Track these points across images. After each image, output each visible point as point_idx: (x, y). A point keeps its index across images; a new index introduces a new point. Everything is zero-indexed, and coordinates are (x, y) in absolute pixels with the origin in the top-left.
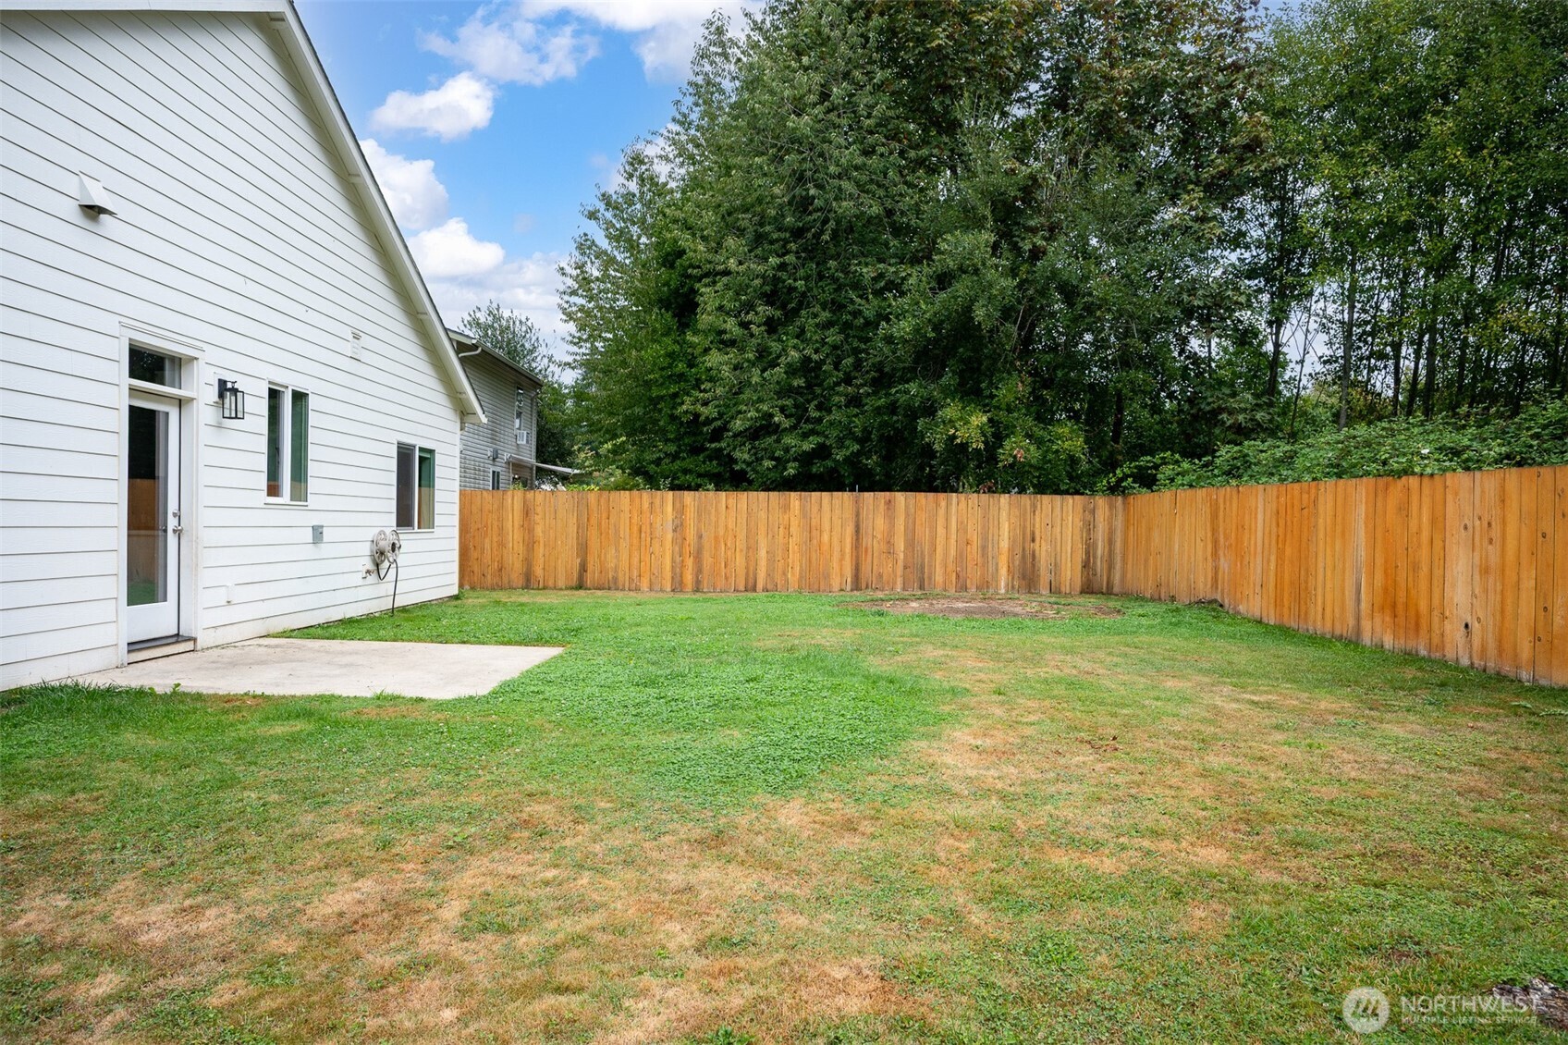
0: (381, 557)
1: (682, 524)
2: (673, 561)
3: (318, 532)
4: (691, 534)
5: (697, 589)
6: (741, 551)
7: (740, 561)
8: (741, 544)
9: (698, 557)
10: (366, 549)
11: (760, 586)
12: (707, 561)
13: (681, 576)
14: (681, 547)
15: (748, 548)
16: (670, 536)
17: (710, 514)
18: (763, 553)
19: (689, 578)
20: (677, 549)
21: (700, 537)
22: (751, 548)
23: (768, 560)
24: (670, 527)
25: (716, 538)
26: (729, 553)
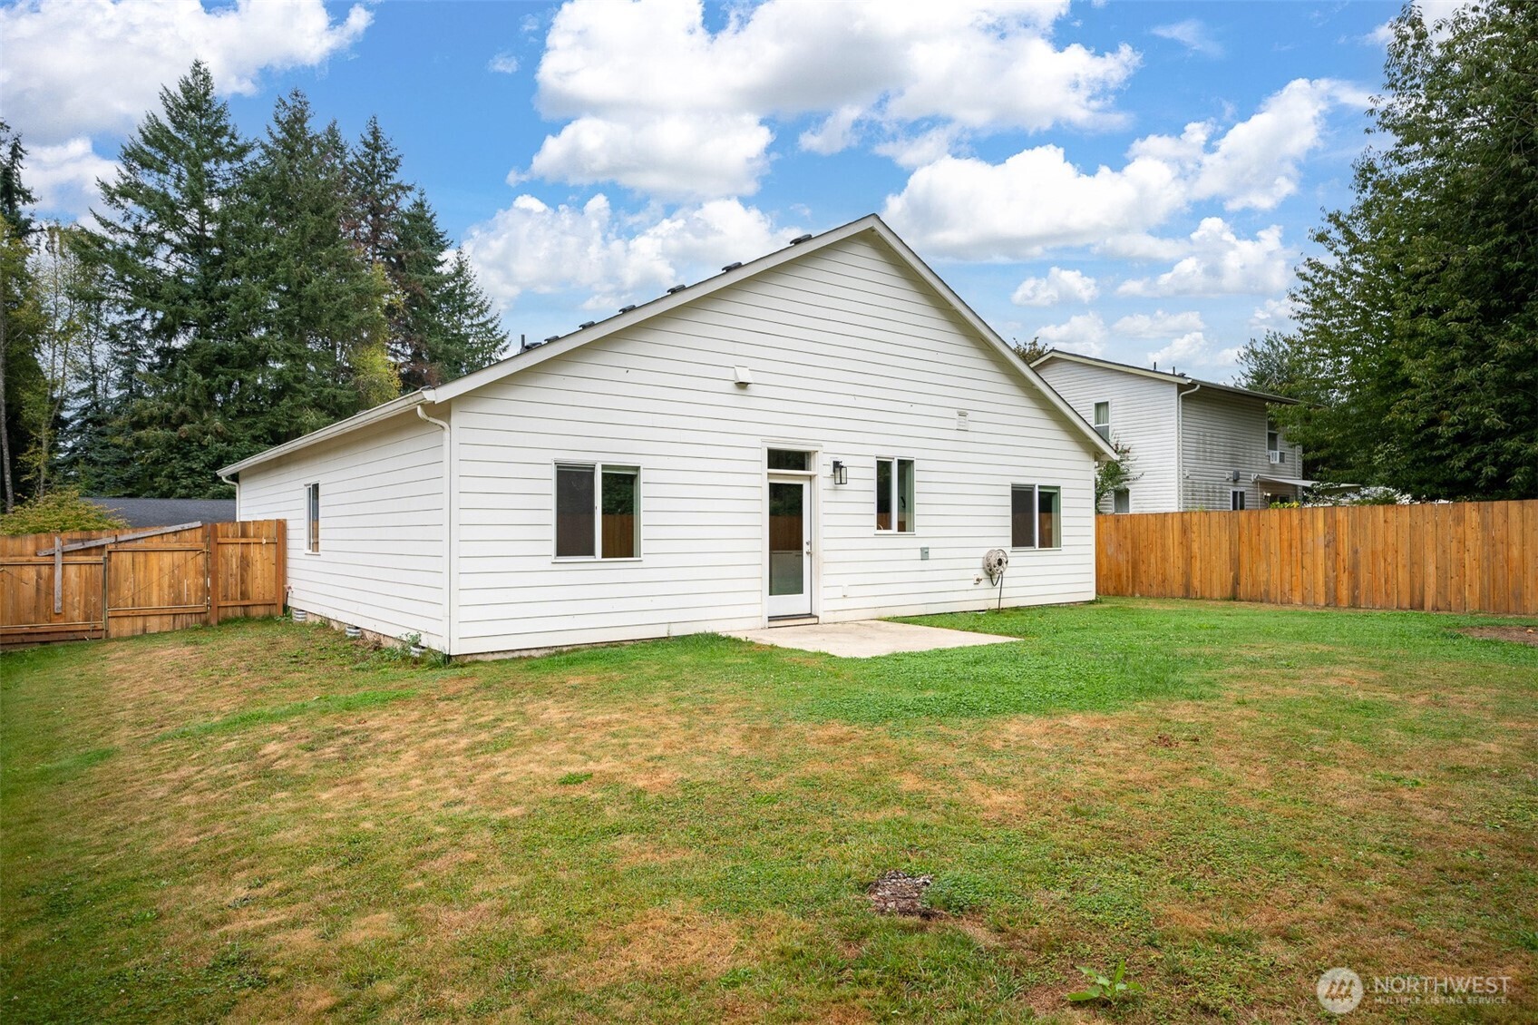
0: (993, 570)
1: (1335, 540)
2: (1326, 576)
3: (925, 554)
4: (1345, 550)
5: (1354, 604)
6: (1404, 566)
7: (1403, 576)
8: (1403, 559)
9: (1354, 573)
10: (979, 563)
11: (1429, 603)
12: (1364, 576)
13: (1336, 591)
14: (1335, 562)
15: (1412, 564)
16: (1321, 551)
17: (1365, 528)
18: (1431, 569)
19: (1344, 592)
20: (1330, 564)
21: (1356, 552)
22: (1415, 564)
23: (1438, 577)
24: (1321, 542)
25: (1373, 553)
26: (1390, 569)
